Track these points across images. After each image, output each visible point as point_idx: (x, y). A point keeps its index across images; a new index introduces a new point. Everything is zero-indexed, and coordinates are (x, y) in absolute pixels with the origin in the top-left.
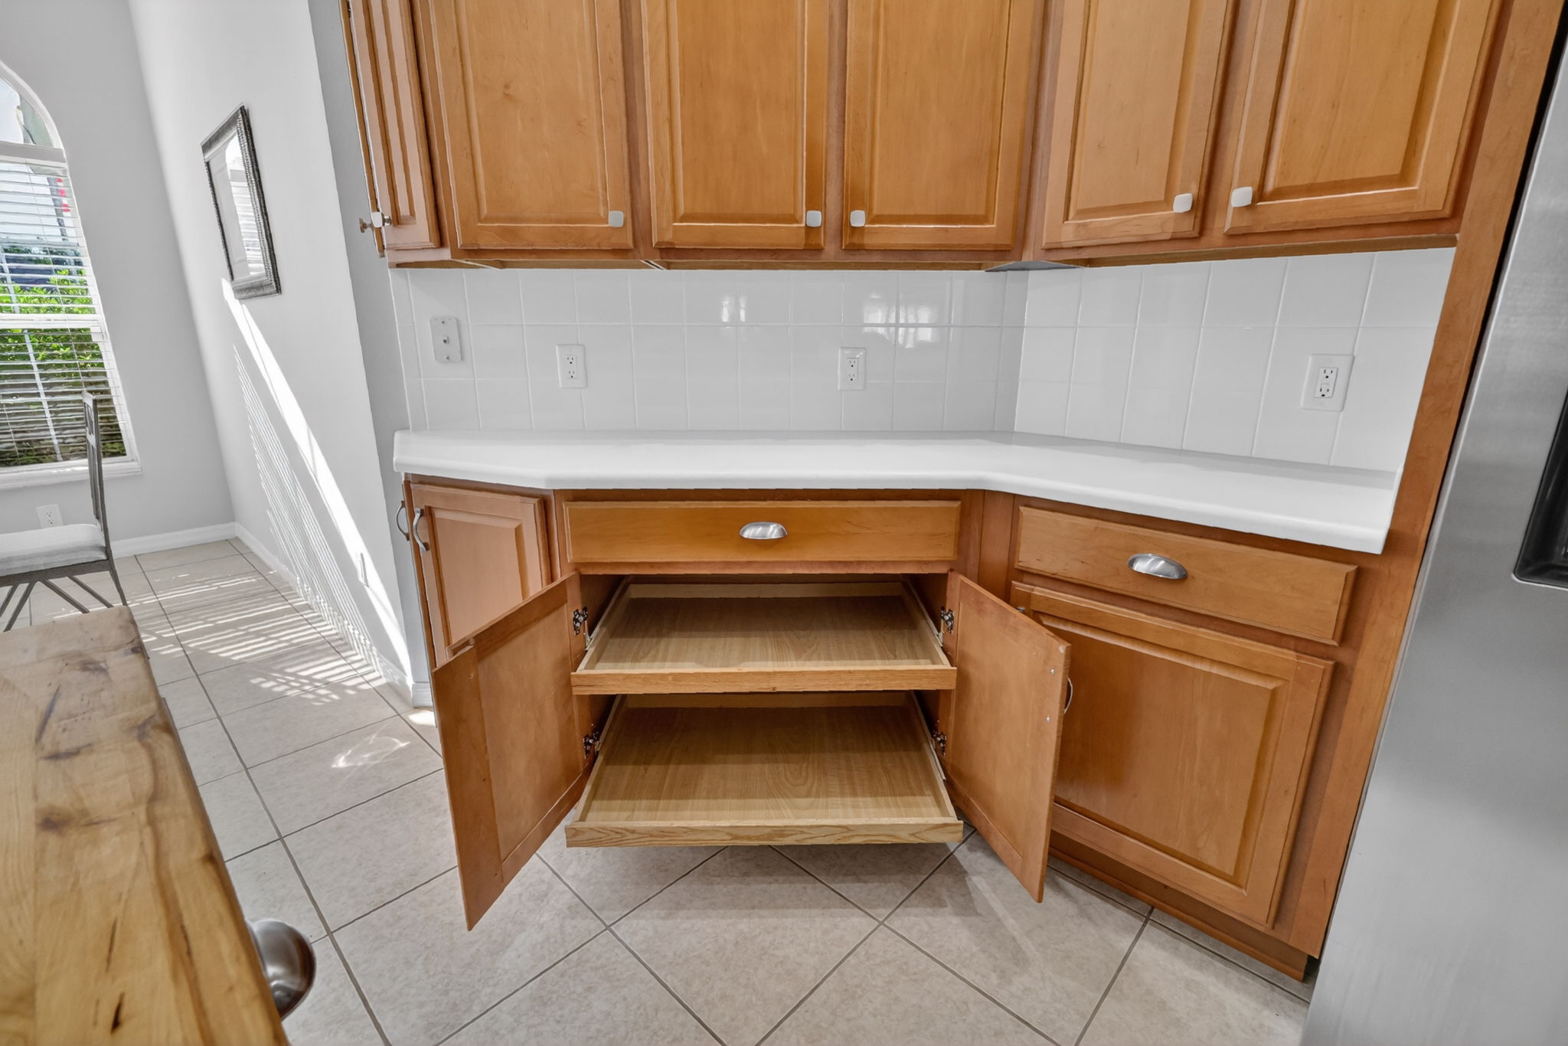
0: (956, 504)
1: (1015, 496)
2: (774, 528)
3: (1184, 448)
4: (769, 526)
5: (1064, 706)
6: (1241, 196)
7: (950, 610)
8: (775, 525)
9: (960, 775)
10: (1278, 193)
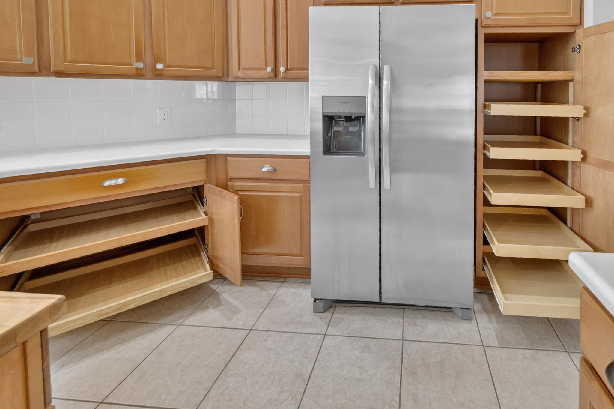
0: (204, 160)
1: (225, 154)
2: (121, 180)
3: (288, 134)
4: (118, 179)
5: (239, 216)
6: (282, 69)
7: (206, 197)
8: (122, 178)
9: (216, 258)
10: (291, 69)
